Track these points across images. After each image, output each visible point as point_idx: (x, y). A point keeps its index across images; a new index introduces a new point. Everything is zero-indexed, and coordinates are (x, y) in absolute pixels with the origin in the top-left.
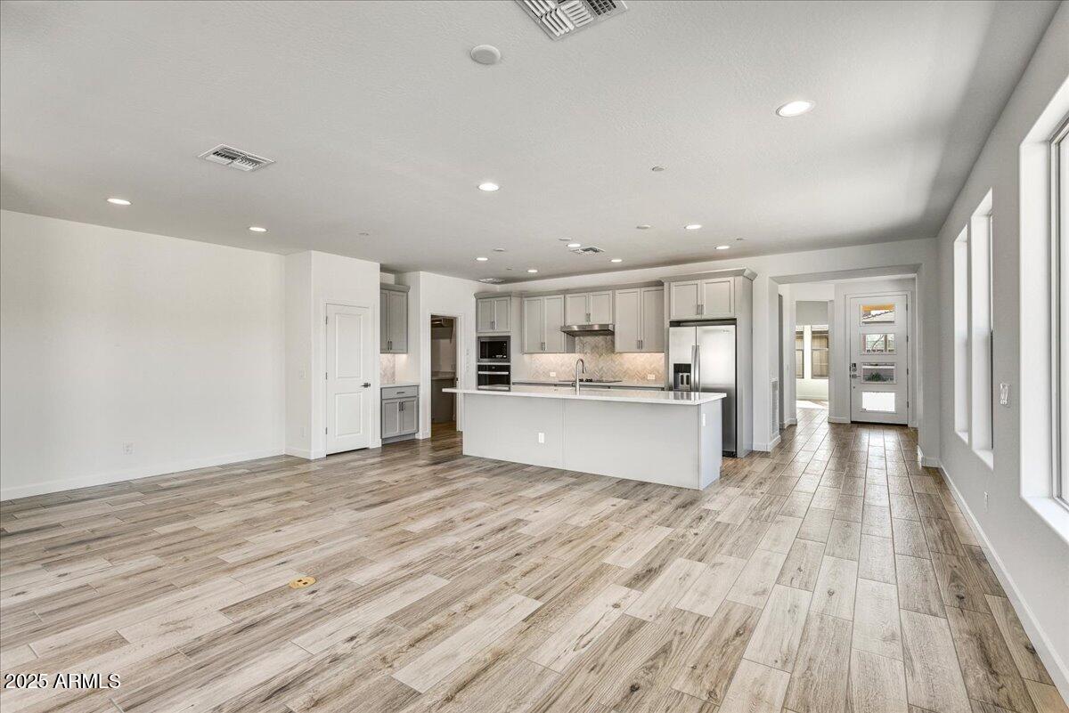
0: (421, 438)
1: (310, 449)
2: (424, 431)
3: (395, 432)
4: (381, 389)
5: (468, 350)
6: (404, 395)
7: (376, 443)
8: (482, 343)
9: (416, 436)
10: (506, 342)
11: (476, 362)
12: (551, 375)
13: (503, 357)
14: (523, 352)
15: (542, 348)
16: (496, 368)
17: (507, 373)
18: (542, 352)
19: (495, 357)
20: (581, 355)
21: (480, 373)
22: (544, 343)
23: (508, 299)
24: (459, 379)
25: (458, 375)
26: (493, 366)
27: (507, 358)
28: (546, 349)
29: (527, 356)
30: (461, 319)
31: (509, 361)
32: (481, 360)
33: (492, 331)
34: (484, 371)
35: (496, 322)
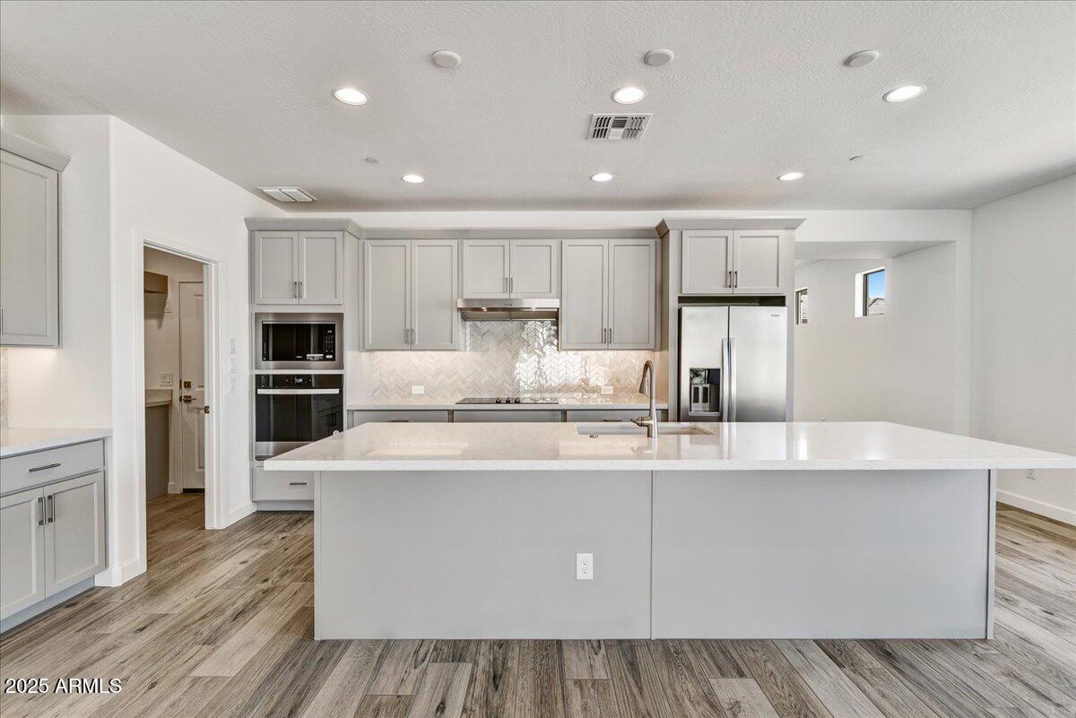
0: (118, 581)
2: (124, 560)
6: (56, 474)
8: (266, 327)
9: (100, 581)
10: (332, 327)
11: (251, 368)
12: (413, 392)
13: (325, 359)
14: (363, 348)
15: (408, 341)
16: (307, 382)
17: (336, 391)
18: (406, 347)
19: (304, 359)
20: (477, 355)
21: (261, 391)
22: (412, 330)
23: (338, 235)
24: (213, 410)
25: (211, 400)
26: (299, 376)
27: (333, 359)
28: (417, 342)
29: (365, 355)
30: (217, 269)
31: (341, 367)
32: (264, 363)
33: (295, 301)
34: (273, 388)
35: (305, 283)
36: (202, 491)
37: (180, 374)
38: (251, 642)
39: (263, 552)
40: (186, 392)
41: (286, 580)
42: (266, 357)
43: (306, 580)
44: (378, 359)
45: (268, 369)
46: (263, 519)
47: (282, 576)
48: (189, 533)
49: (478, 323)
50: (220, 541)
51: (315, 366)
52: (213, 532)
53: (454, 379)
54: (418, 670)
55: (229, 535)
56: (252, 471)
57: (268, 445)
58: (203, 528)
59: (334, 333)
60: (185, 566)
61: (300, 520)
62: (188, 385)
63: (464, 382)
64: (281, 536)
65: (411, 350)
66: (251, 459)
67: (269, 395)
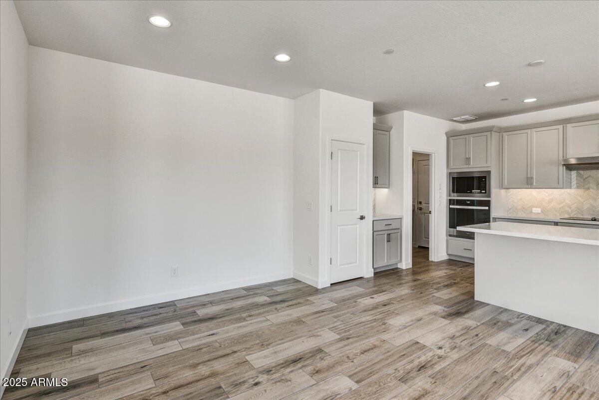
0: (404, 268)
1: (318, 279)
2: (406, 262)
3: (384, 262)
4: (373, 221)
5: (440, 185)
6: (390, 227)
7: (369, 273)
8: (453, 178)
9: (399, 266)
10: (485, 177)
11: (447, 196)
12: (533, 212)
13: (481, 193)
14: (502, 186)
15: (529, 183)
16: (472, 203)
17: (487, 208)
18: (527, 186)
19: (471, 192)
20: (581, 192)
21: (451, 206)
22: (532, 178)
23: (488, 134)
24: (433, 212)
25: (432, 209)
26: (468, 200)
27: (485, 193)
28: (534, 184)
29: (503, 191)
30: (435, 156)
31: (489, 196)
32: (452, 194)
33: (467, 166)
34: (456, 205)
35: (471, 158)
36: (428, 248)
37: (418, 199)
38: (451, 294)
39: (453, 272)
40: (420, 206)
41: (462, 282)
42: (453, 191)
43: (471, 284)
44: (512, 193)
45: (454, 196)
46: (452, 262)
47: (461, 280)
48: (424, 260)
49: (581, 172)
50: (435, 265)
51: (477, 196)
52: (432, 262)
53: (562, 205)
54: (518, 319)
55: (438, 264)
56: (447, 240)
57: (454, 231)
58: (428, 260)
59: (485, 180)
60: (424, 269)
61: (469, 266)
62: (421, 203)
63: (570, 207)
64: (460, 269)
65: (531, 188)
66: (447, 236)
67: (454, 208)
